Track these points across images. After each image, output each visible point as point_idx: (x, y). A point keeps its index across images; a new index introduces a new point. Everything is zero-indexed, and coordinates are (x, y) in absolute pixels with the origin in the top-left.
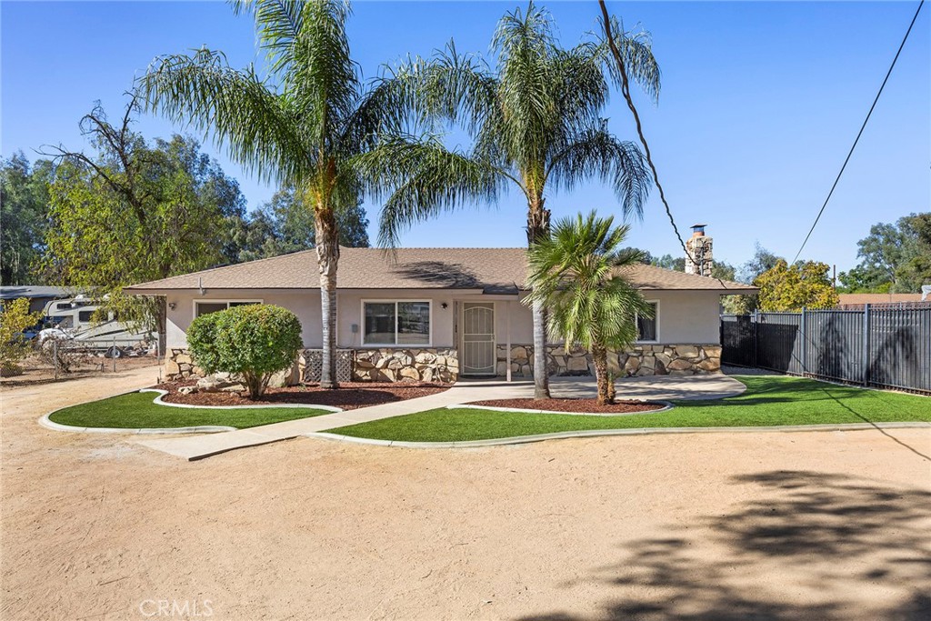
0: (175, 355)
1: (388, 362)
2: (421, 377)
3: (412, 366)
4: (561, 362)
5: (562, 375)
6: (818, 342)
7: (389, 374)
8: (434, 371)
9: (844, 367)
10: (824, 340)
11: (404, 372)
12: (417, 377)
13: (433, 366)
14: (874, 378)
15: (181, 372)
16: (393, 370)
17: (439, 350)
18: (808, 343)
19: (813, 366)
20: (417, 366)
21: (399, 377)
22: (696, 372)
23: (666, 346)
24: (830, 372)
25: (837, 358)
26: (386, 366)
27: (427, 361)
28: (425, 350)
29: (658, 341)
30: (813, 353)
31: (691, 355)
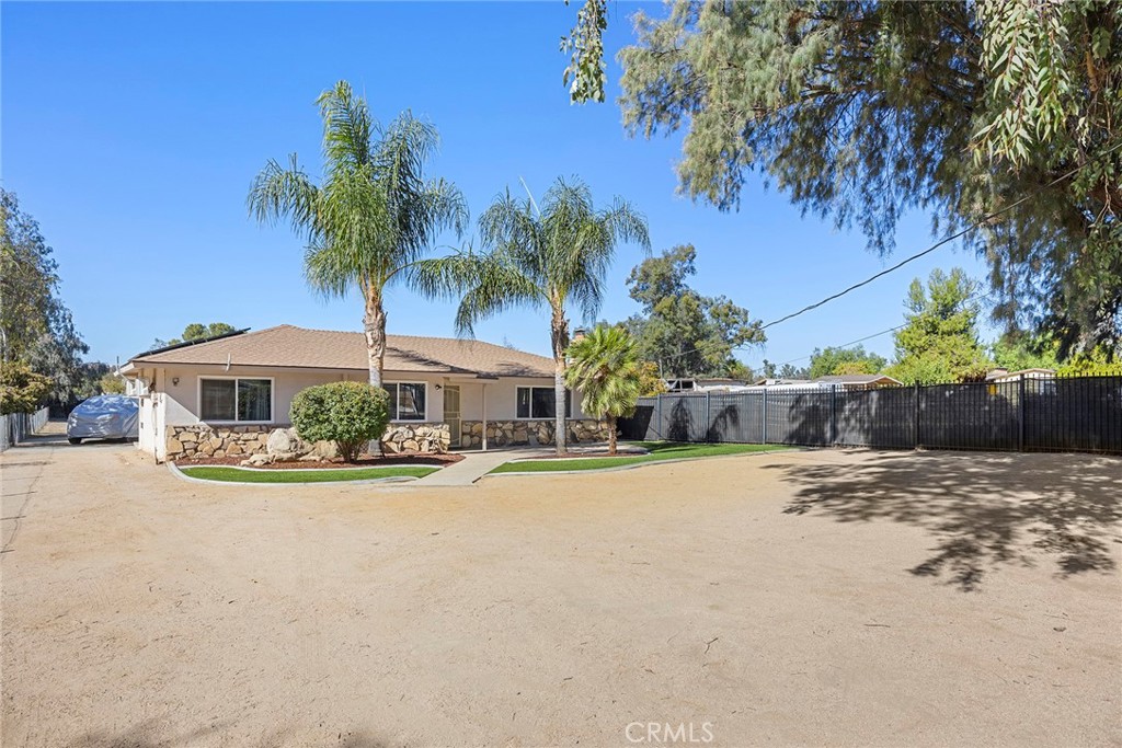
0: (178, 433)
1: (392, 437)
2: (420, 449)
3: (413, 439)
4: (509, 434)
5: (510, 445)
6: (669, 416)
7: (393, 446)
8: (431, 443)
9: (690, 433)
10: (675, 416)
11: (406, 445)
12: (417, 449)
13: (430, 439)
14: (712, 438)
15: (185, 451)
16: (398, 443)
17: (434, 424)
18: (662, 418)
19: (665, 434)
20: (417, 439)
21: (403, 449)
22: (595, 441)
23: (578, 422)
24: (679, 437)
25: (685, 427)
26: (391, 440)
27: (425, 434)
28: (424, 425)
29: (572, 417)
30: (666, 425)
31: (593, 427)
